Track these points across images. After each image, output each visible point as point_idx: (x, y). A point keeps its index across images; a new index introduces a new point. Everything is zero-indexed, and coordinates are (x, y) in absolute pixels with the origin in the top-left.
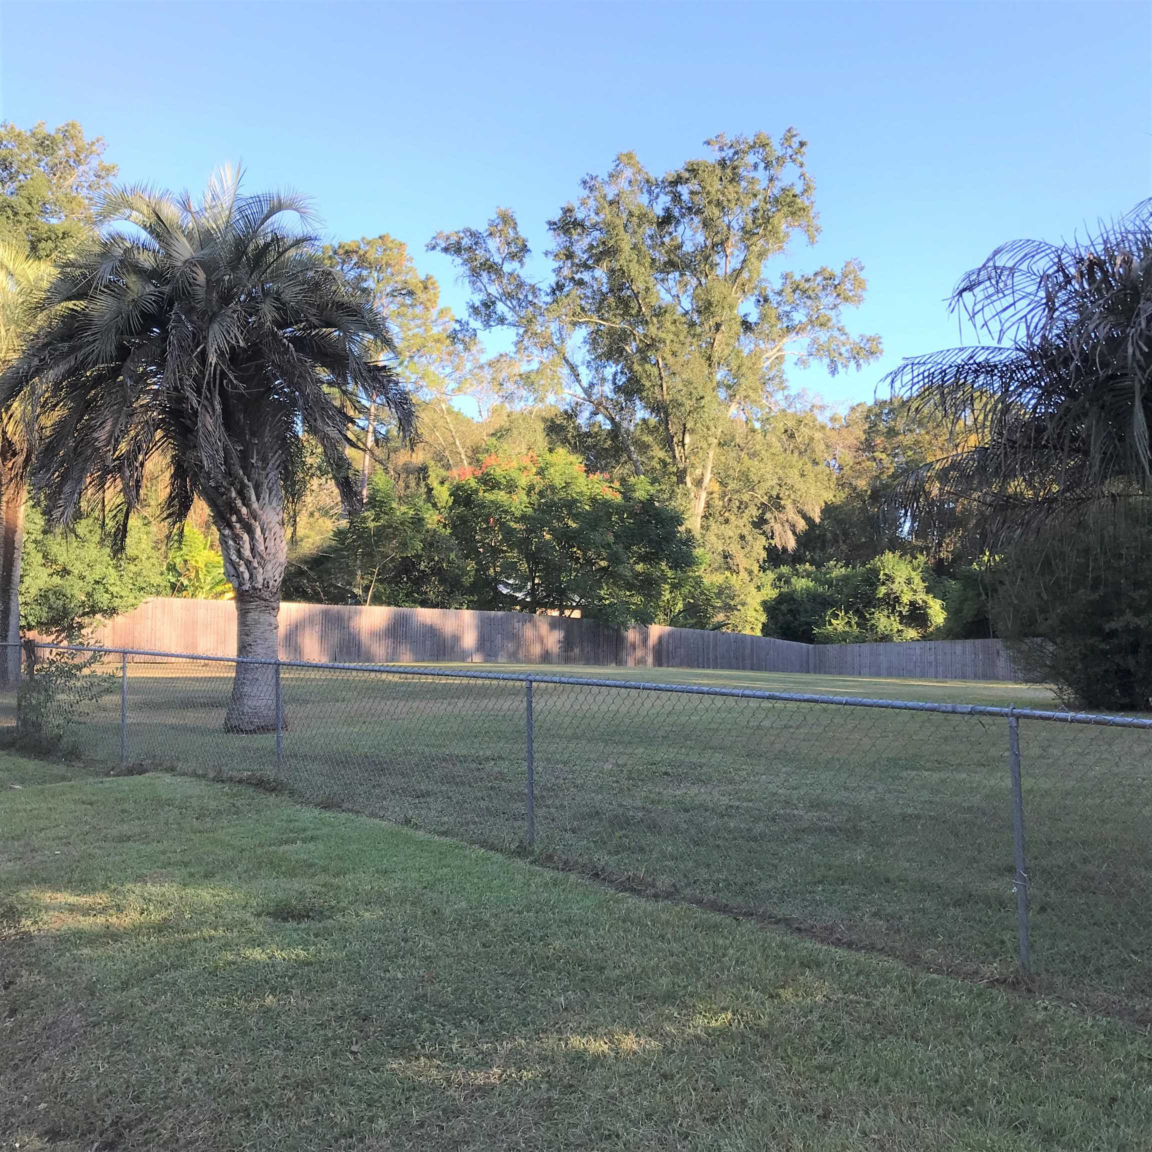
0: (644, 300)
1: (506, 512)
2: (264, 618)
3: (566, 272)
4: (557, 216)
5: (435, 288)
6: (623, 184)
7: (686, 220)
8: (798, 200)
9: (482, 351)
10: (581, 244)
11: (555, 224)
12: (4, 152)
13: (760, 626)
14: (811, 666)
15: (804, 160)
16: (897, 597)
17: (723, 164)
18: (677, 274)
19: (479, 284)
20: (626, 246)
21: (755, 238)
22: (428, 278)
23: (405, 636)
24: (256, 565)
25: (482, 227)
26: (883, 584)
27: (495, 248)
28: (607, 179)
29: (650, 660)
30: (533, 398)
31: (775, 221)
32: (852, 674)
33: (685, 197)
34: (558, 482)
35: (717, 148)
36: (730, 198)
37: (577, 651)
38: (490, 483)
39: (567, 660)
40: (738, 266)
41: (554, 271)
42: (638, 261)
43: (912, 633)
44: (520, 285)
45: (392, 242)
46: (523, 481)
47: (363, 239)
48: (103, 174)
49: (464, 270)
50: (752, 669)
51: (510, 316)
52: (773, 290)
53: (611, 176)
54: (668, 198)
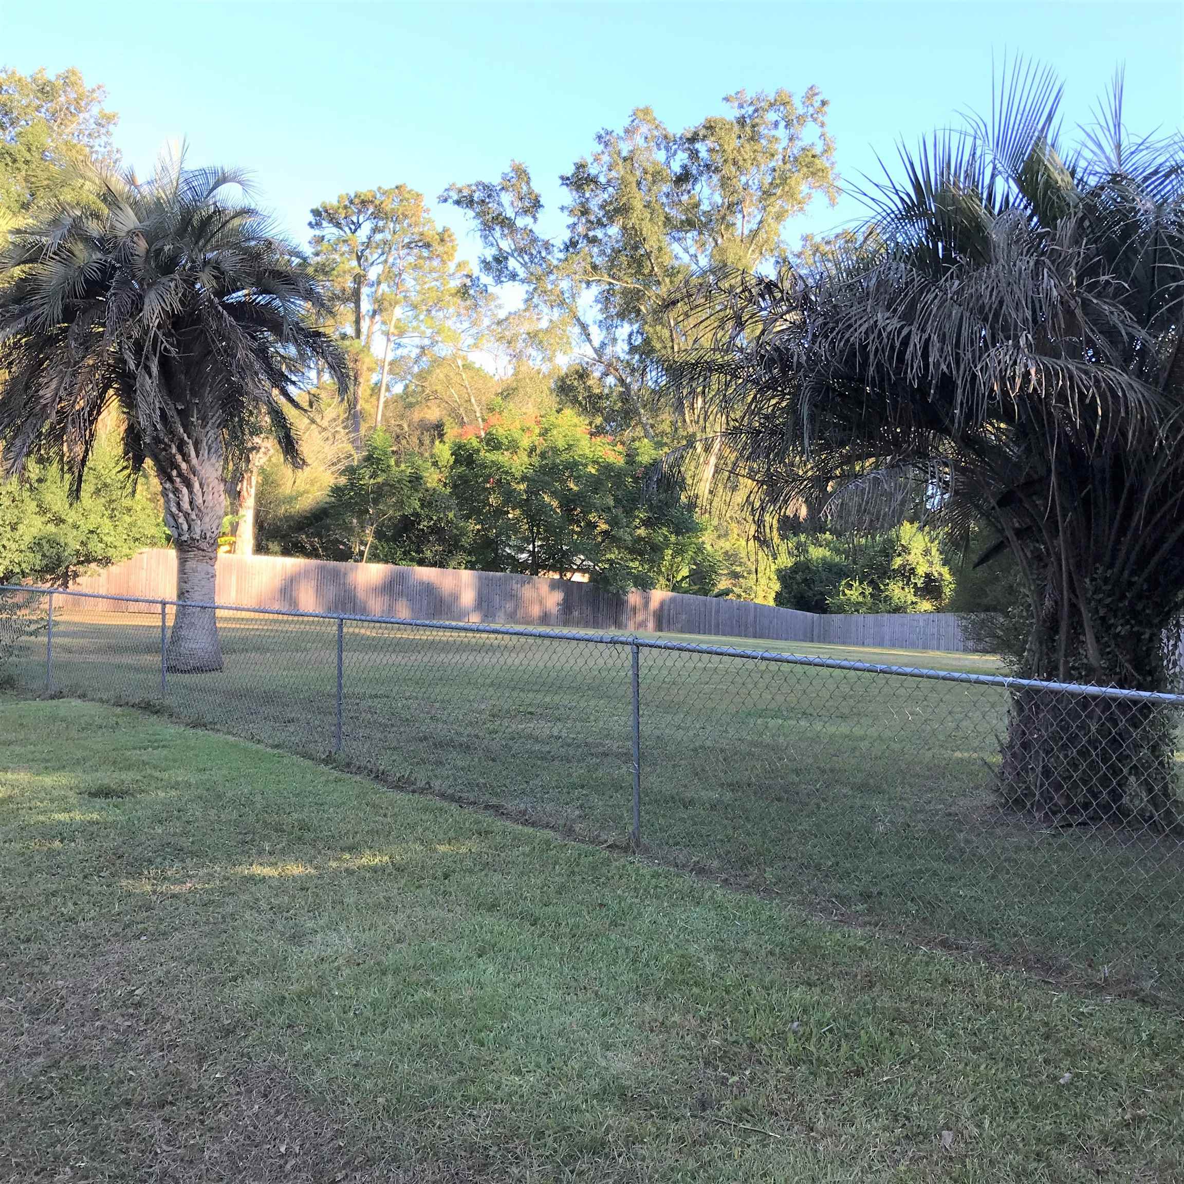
0: (657, 258)
1: (506, 473)
2: (202, 567)
3: (581, 229)
4: (569, 171)
5: (452, 241)
6: (640, 141)
7: (704, 178)
8: (817, 161)
9: (500, 307)
10: (596, 200)
11: (568, 179)
12: (3, 97)
13: (774, 595)
14: (815, 637)
15: (825, 119)
16: (913, 569)
17: (741, 121)
18: (696, 233)
19: (491, 238)
20: (638, 205)
21: (773, 199)
22: (445, 230)
23: (401, 594)
24: (194, 517)
25: (495, 180)
26: (899, 555)
27: (507, 203)
28: (622, 134)
29: (651, 625)
30: (540, 357)
31: (792, 182)
32: (856, 644)
33: (703, 154)
34: (561, 444)
35: (736, 104)
36: (746, 157)
37: (576, 614)
38: (493, 443)
39: (566, 623)
40: (755, 227)
41: (568, 227)
42: (651, 220)
43: (926, 606)
44: (534, 240)
45: (409, 192)
46: (525, 442)
47: (380, 188)
48: (104, 122)
49: (476, 223)
50: (755, 637)
51: (522, 273)
52: (792, 252)
53: (627, 131)
54: (686, 155)
